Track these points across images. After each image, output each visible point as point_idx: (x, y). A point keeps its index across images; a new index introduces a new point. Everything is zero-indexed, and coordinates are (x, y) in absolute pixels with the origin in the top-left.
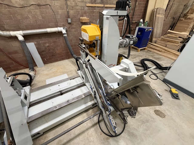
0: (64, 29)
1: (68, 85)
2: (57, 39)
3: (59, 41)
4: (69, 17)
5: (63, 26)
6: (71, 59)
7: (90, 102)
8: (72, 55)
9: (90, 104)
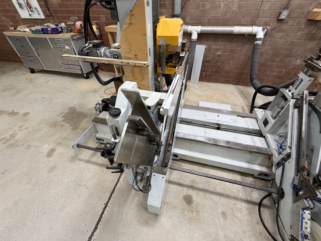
0: (263, 30)
1: (231, 121)
2: (238, 46)
3: (239, 51)
4: (286, 7)
5: (264, 25)
6: (239, 86)
7: (257, 166)
8: (252, 80)
9: (257, 168)
